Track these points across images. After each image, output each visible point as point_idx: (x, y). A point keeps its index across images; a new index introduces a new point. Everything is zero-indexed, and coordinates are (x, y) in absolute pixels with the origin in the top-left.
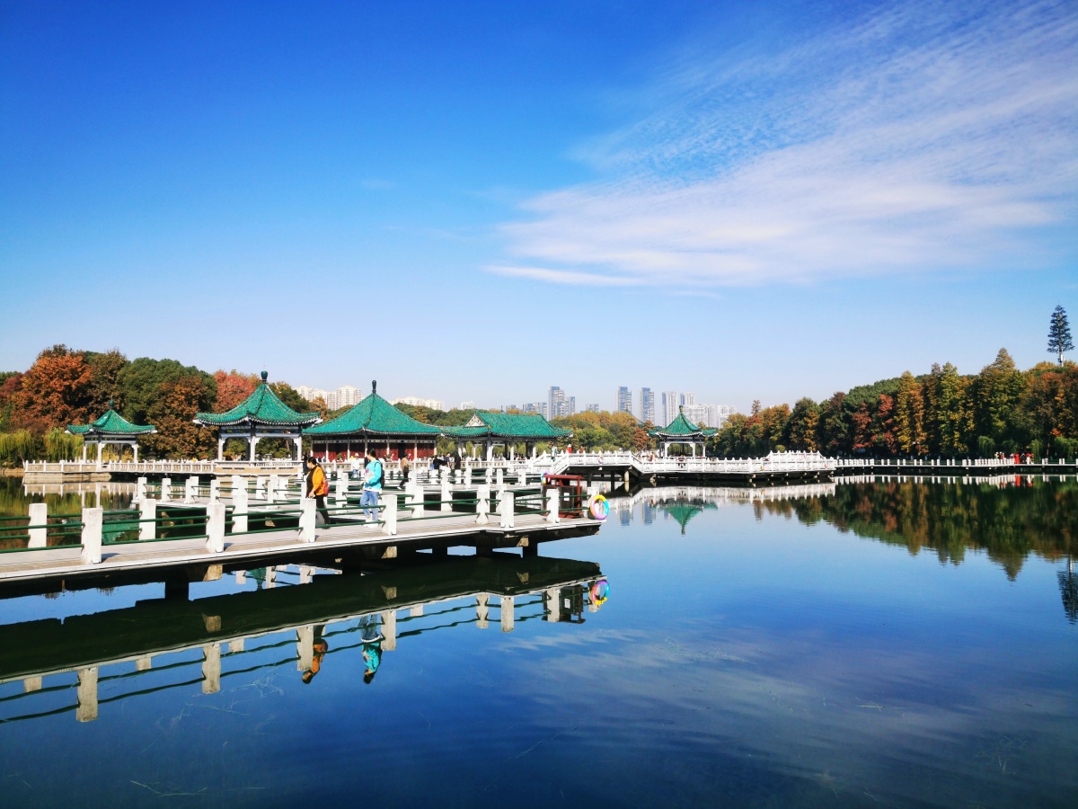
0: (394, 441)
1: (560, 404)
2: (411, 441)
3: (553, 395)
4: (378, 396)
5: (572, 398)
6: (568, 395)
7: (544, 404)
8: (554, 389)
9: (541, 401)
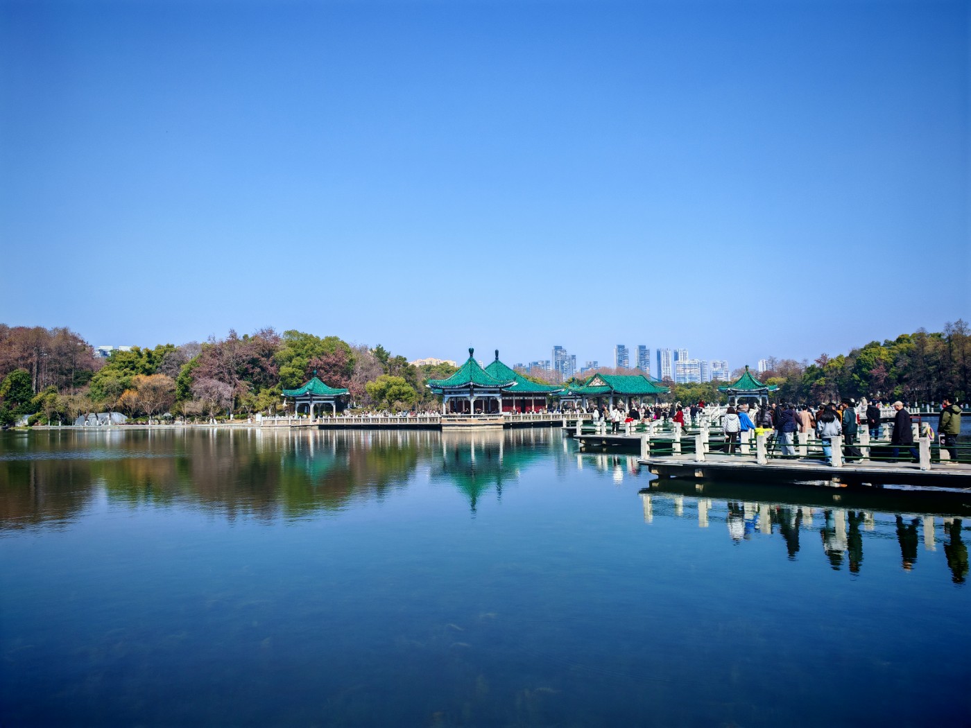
0: (518, 398)
1: (563, 362)
2: (530, 398)
3: (556, 354)
4: (500, 362)
5: (574, 357)
6: (569, 353)
7: (548, 362)
8: (557, 348)
9: (545, 359)
